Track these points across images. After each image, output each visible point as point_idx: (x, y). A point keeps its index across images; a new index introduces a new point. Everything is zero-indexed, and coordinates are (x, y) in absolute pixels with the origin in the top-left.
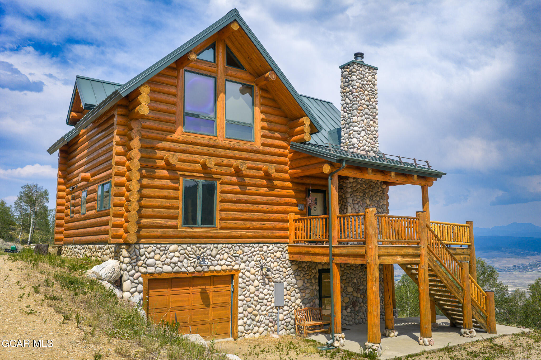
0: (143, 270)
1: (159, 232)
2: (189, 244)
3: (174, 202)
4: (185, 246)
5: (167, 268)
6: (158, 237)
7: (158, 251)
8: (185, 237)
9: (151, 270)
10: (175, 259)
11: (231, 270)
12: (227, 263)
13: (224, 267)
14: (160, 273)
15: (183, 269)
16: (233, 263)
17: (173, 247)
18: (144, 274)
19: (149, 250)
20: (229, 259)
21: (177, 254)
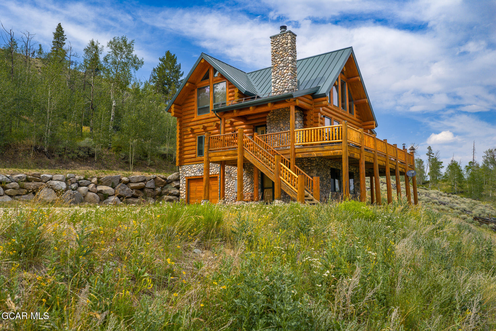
0: (185, 175)
1: (189, 160)
2: (199, 164)
3: (194, 147)
4: (198, 165)
5: (193, 174)
6: (190, 162)
7: (189, 168)
8: (198, 161)
9: (187, 175)
10: (195, 171)
11: (216, 174)
12: (214, 171)
13: (213, 173)
14: (191, 176)
15: (198, 175)
16: (216, 171)
17: (194, 166)
18: (186, 177)
19: (187, 167)
20: (215, 169)
21: (195, 168)
